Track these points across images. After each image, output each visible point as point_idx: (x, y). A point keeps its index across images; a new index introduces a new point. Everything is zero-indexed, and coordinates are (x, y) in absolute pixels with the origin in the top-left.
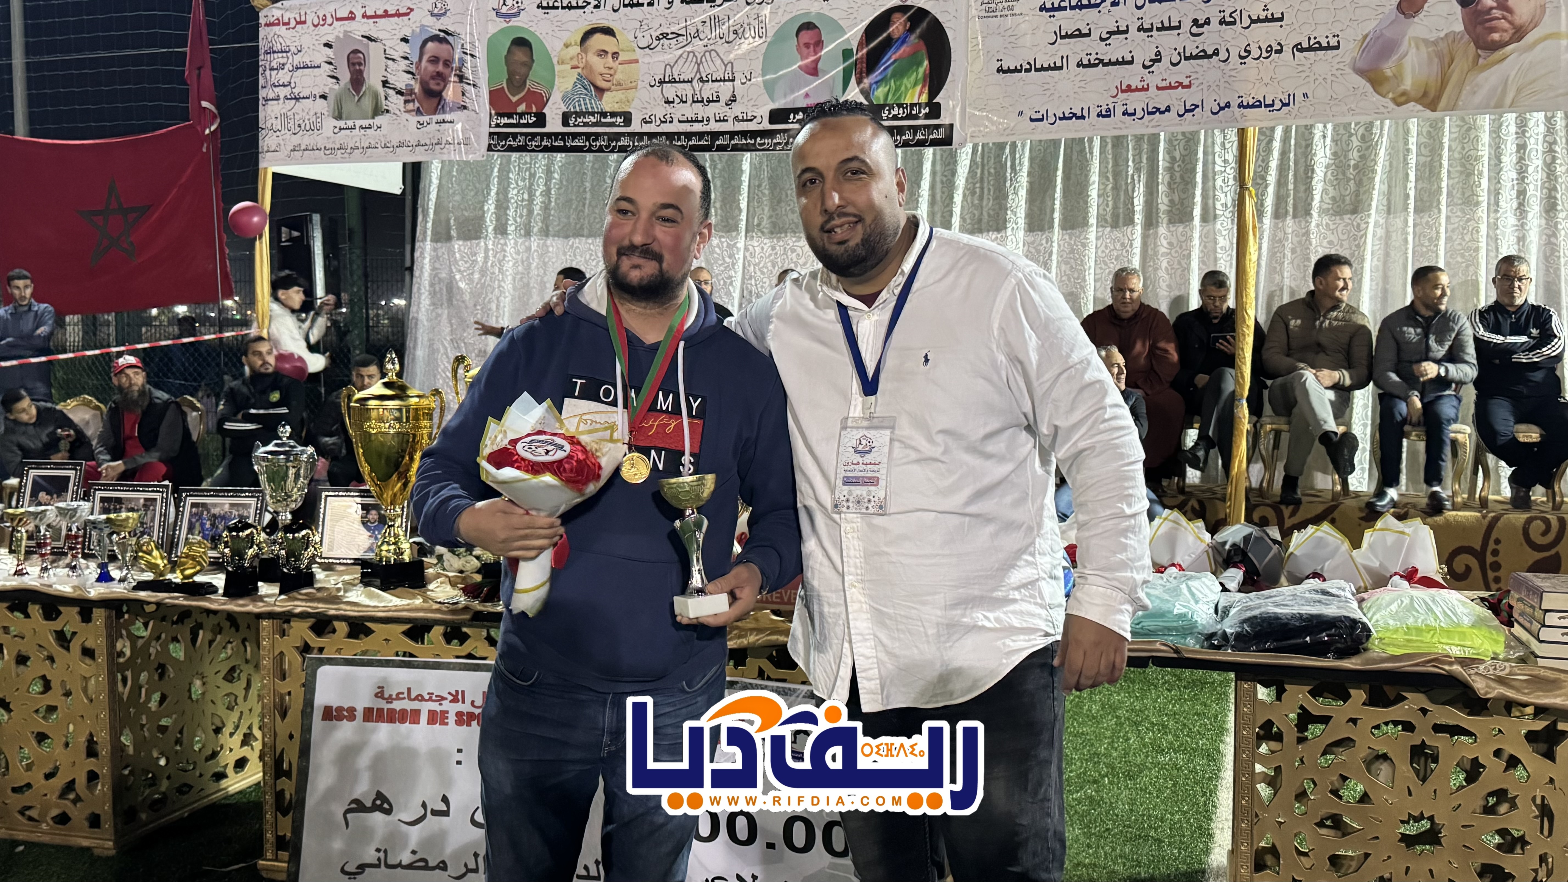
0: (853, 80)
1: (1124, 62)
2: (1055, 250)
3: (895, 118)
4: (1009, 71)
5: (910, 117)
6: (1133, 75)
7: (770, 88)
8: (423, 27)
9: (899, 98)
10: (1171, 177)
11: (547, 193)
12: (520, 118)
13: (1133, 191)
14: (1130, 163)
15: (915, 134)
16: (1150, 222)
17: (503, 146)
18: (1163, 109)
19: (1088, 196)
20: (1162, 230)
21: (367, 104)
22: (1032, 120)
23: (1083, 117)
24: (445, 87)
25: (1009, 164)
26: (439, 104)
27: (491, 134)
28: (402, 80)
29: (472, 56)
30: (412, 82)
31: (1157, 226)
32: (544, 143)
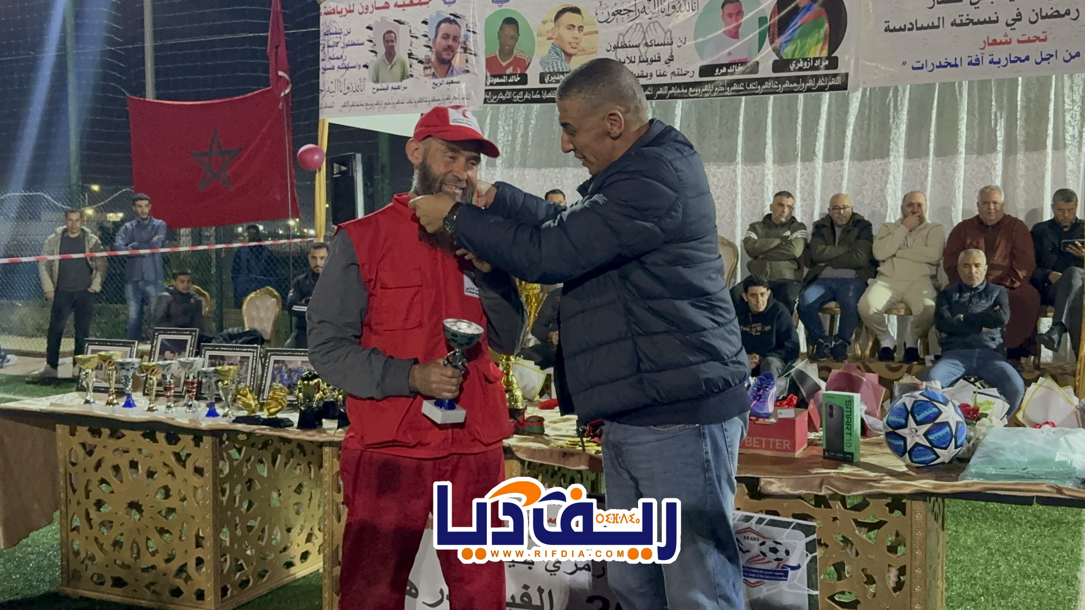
0: (767, 41)
1: (991, 22)
2: (930, 172)
3: (801, 69)
4: (895, 30)
5: (813, 68)
6: (998, 32)
7: (700, 48)
8: (438, 13)
9: (804, 54)
10: (1027, 114)
11: (525, 135)
12: (509, 78)
13: (996, 125)
14: (993, 103)
15: (817, 81)
16: (1010, 150)
17: (495, 100)
18: (1023, 58)
19: (958, 130)
20: (1020, 156)
21: (397, 70)
22: (914, 68)
23: (956, 66)
24: (453, 57)
25: (892, 105)
26: (449, 69)
27: (487, 91)
28: (422, 53)
29: (474, 32)
30: (430, 54)
31: (1016, 153)
32: (526, 97)
